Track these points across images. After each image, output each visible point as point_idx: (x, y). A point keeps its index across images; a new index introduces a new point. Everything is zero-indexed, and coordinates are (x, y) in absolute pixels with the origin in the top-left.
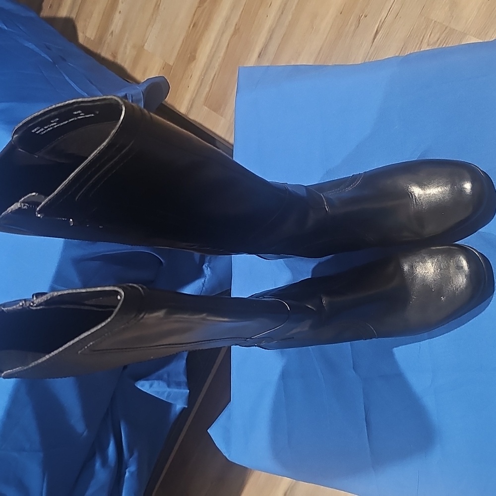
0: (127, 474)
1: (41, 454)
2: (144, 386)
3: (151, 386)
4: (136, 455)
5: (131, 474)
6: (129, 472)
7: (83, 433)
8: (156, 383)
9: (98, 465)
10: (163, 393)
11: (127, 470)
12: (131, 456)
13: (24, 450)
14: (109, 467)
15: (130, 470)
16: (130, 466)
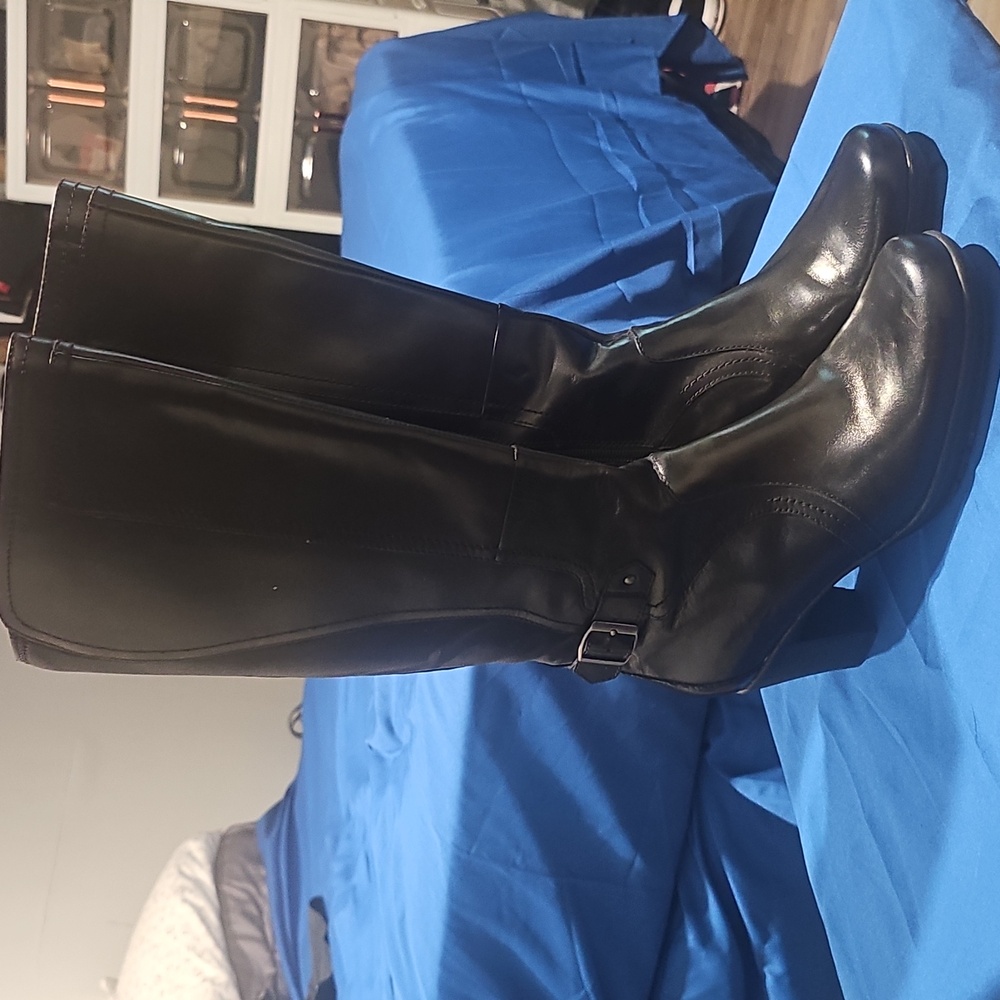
0: (769, 981)
1: (551, 883)
2: (747, 789)
3: (762, 791)
4: (775, 939)
5: (778, 979)
6: (771, 973)
8: (772, 787)
9: (691, 938)
11: (766, 970)
12: (765, 939)
13: (514, 865)
14: (718, 949)
15: (773, 970)
16: (768, 963)
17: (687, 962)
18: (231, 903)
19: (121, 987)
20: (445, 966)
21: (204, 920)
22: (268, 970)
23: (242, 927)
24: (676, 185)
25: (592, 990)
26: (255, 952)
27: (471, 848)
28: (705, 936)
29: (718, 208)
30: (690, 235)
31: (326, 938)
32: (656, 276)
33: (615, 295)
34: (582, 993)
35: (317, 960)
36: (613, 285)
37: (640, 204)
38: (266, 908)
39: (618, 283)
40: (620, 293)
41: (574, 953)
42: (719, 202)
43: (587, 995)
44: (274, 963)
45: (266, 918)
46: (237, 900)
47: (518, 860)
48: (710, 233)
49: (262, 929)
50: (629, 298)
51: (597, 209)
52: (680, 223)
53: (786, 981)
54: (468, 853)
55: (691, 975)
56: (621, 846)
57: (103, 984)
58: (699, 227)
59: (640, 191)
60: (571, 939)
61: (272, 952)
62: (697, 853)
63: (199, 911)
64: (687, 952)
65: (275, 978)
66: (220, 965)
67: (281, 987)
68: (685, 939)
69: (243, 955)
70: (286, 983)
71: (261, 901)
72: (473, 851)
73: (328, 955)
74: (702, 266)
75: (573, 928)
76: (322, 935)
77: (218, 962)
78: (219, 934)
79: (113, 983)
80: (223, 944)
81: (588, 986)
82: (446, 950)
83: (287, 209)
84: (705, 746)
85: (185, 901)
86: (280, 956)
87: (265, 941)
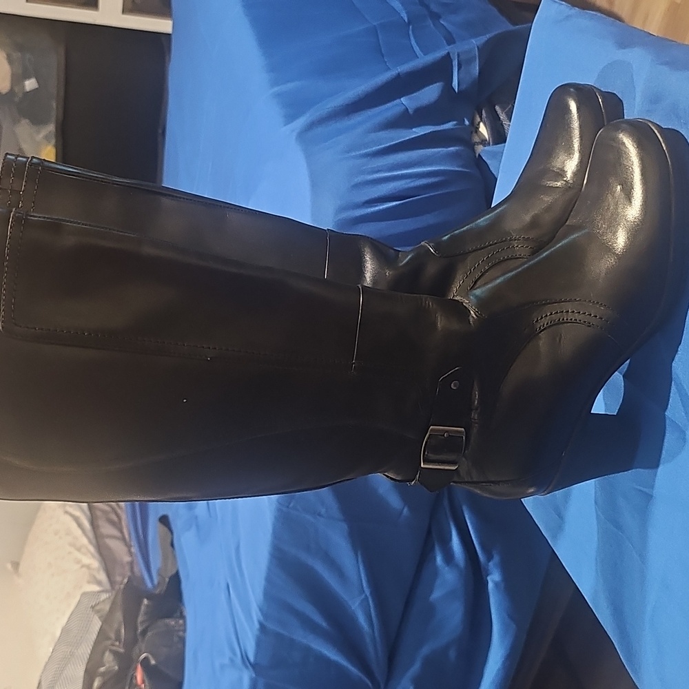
0: (491, 585)
1: (345, 526)
4: (496, 558)
5: (496, 584)
6: (493, 581)
7: (402, 510)
9: (439, 559)
11: (489, 578)
12: (490, 558)
13: (319, 515)
14: (457, 566)
15: (494, 578)
16: (491, 574)
17: (436, 573)
18: (99, 513)
19: (21, 568)
20: (269, 580)
21: (80, 525)
22: (127, 559)
23: (107, 529)
24: (436, 17)
25: (371, 593)
26: (117, 547)
27: (290, 503)
28: (449, 557)
29: (476, 42)
30: (455, 63)
31: (172, 545)
32: (430, 93)
33: (399, 109)
34: (363, 596)
35: (165, 558)
36: (398, 101)
37: (411, 32)
38: (124, 516)
39: (402, 99)
40: (404, 107)
42: (477, 37)
43: (366, 597)
44: (131, 553)
45: (124, 523)
46: (104, 512)
47: (323, 511)
48: (470, 61)
49: (122, 532)
50: (411, 111)
51: (380, 37)
52: (448, 53)
53: (502, 585)
54: (288, 507)
55: (438, 582)
56: (394, 500)
57: (9, 566)
58: (462, 57)
59: (409, 23)
60: (357, 561)
61: (129, 546)
62: (446, 503)
63: (76, 519)
64: (436, 568)
65: (131, 564)
66: (93, 556)
67: (136, 570)
68: (435, 559)
69: (109, 549)
70: (140, 568)
71: (119, 511)
72: (291, 505)
73: (174, 557)
74: (464, 87)
75: (359, 554)
76: (169, 541)
77: (92, 554)
78: (91, 535)
79: (16, 565)
80: (94, 541)
81: (367, 592)
82: (269, 570)
83: (124, 12)
85: (66, 512)
86: (135, 549)
87: (124, 539)
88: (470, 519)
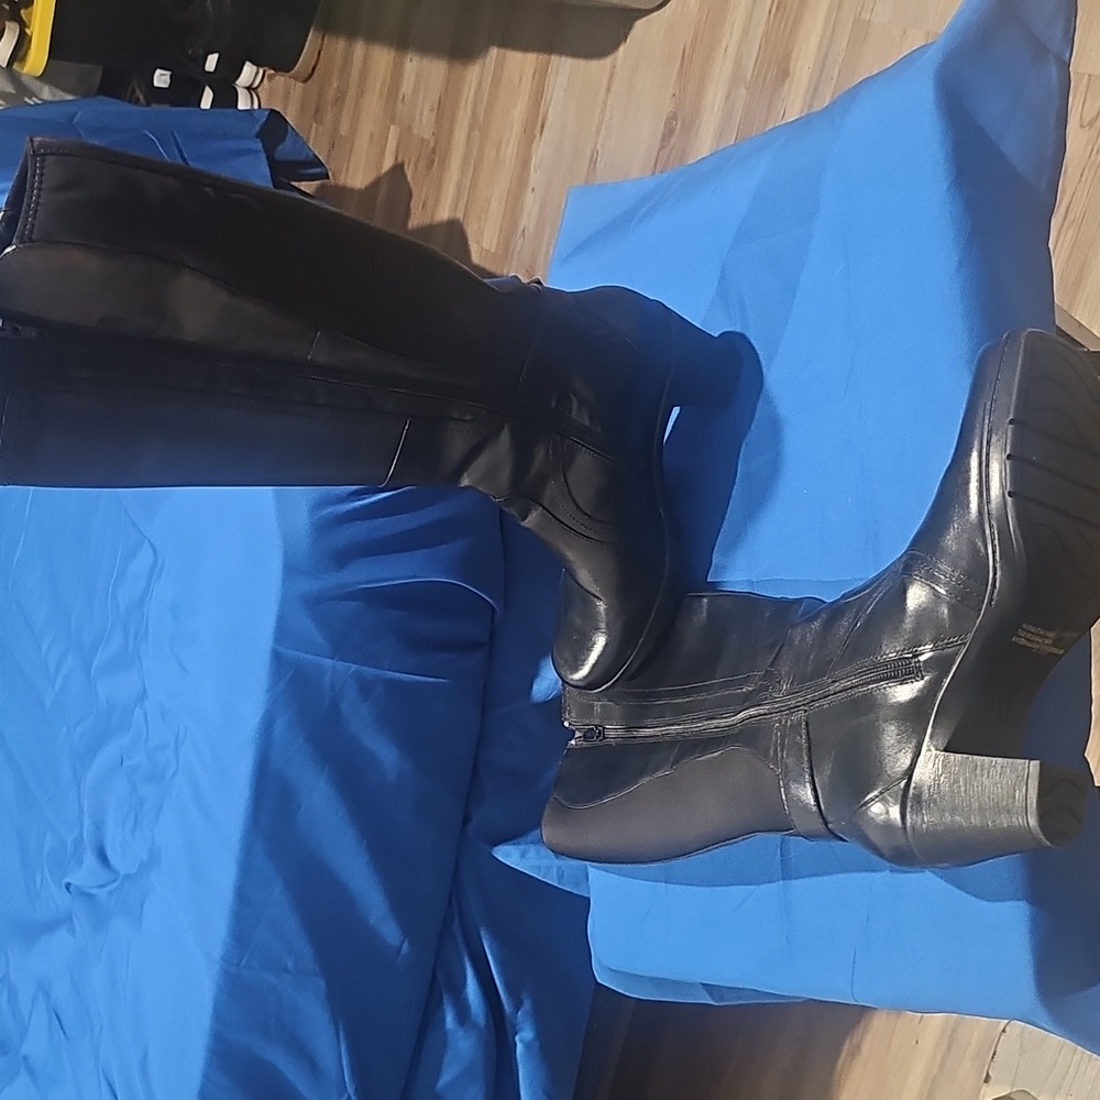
0: (520, 1048)
1: (322, 983)
2: (508, 855)
3: (523, 855)
4: (527, 1004)
5: (528, 1046)
6: (521, 1041)
7: (401, 946)
8: (532, 850)
9: (450, 1019)
10: (549, 869)
11: (517, 1038)
12: (518, 1006)
13: (286, 971)
14: (475, 1026)
15: (524, 1038)
16: (521, 1030)
17: (443, 1044)
25: (355, 1093)
27: (241, 959)
28: (463, 1013)
41: (340, 1055)
47: (290, 964)
54: (238, 965)
55: (447, 1058)
56: (390, 932)
60: (338, 1036)
64: (444, 1034)
68: (443, 1021)
72: (243, 963)
75: (341, 1028)
81: (350, 1089)
84: (466, 820)
88: (491, 947)
